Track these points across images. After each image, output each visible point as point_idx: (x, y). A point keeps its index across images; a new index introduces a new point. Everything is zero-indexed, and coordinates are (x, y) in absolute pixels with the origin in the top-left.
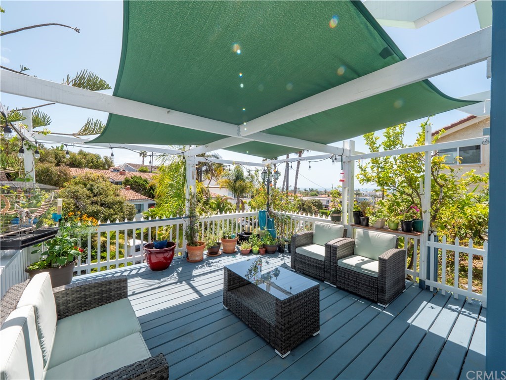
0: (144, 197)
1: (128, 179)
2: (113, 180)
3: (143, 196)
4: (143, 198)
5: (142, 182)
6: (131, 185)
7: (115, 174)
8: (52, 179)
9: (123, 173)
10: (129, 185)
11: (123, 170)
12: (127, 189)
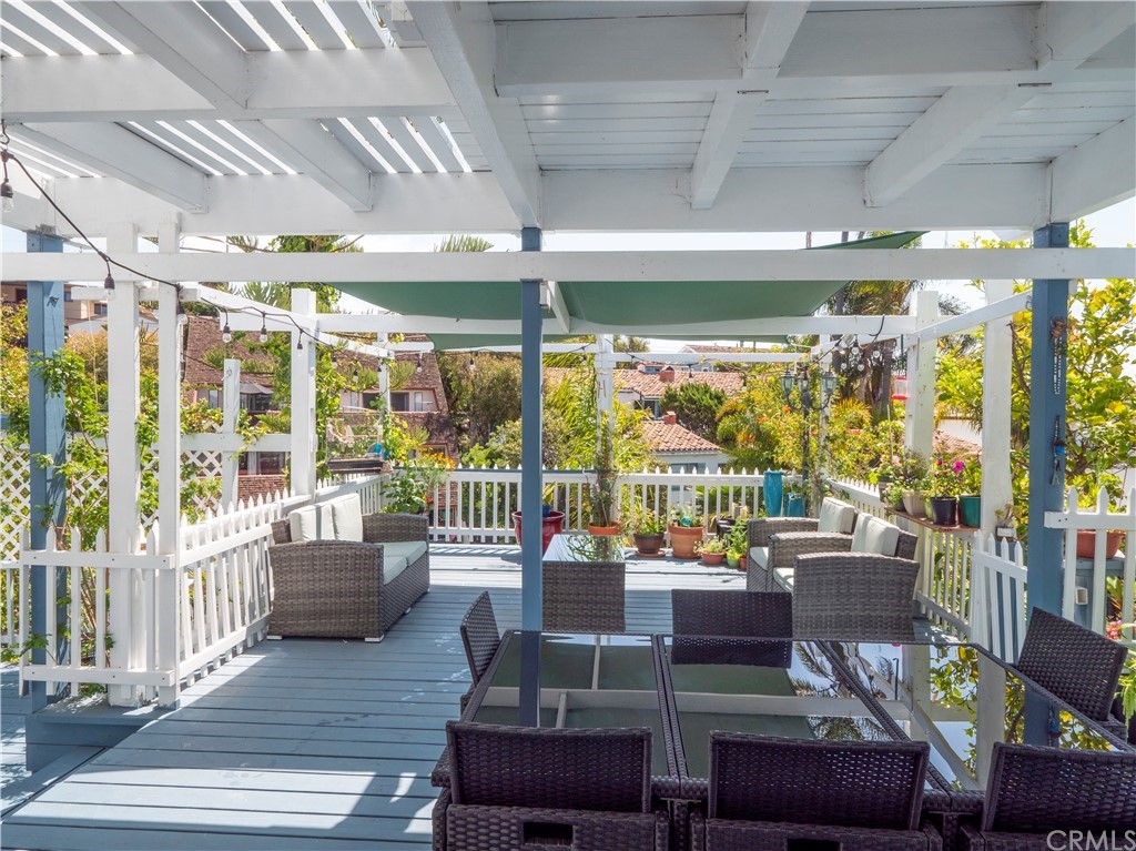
0: (706, 444)
1: (672, 392)
2: (641, 396)
3: (705, 442)
4: (703, 447)
5: (706, 400)
6: (680, 410)
7: (648, 378)
8: (515, 396)
9: (667, 376)
10: (673, 409)
11: (670, 368)
12: (668, 421)
